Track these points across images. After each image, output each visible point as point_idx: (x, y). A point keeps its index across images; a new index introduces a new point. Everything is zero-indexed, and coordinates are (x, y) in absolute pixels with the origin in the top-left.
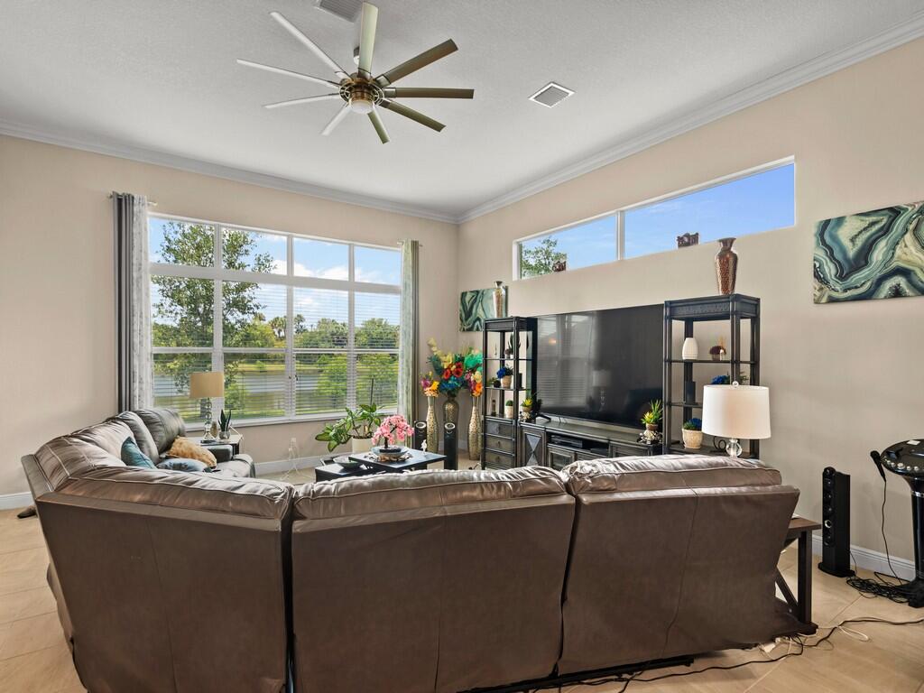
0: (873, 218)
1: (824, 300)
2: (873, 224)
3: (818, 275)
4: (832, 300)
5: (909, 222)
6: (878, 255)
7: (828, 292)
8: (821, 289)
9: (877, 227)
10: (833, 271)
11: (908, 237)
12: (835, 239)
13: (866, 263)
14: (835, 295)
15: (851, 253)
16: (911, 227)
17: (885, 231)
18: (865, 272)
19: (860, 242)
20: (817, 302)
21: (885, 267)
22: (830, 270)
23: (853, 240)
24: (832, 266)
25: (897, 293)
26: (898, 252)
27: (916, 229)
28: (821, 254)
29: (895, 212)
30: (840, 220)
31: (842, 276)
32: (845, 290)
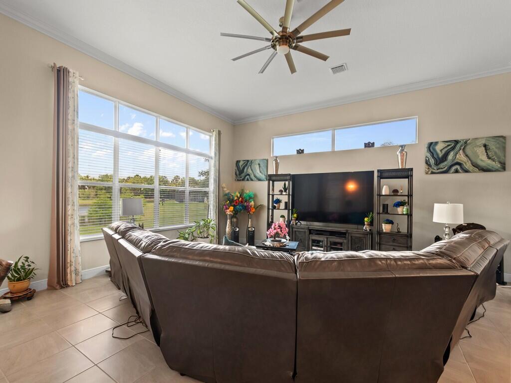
0: (449, 144)
1: (429, 173)
2: (449, 145)
3: (427, 162)
4: (432, 173)
5: (461, 146)
6: (450, 157)
7: (431, 170)
8: (428, 168)
9: (450, 147)
10: (433, 162)
11: (461, 151)
12: (434, 150)
13: (446, 160)
14: (434, 171)
15: (440, 155)
16: (462, 148)
17: (453, 148)
18: (445, 163)
19: (444, 152)
20: (427, 173)
21: (453, 161)
22: (432, 161)
23: (441, 151)
24: (433, 160)
25: (457, 171)
26: (457, 156)
27: (464, 149)
28: (429, 155)
29: (457, 142)
30: (436, 143)
31: (437, 164)
32: (438, 170)
